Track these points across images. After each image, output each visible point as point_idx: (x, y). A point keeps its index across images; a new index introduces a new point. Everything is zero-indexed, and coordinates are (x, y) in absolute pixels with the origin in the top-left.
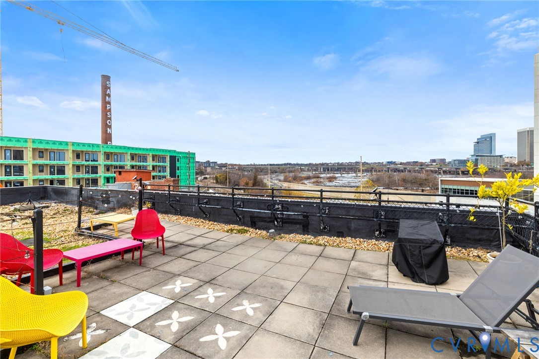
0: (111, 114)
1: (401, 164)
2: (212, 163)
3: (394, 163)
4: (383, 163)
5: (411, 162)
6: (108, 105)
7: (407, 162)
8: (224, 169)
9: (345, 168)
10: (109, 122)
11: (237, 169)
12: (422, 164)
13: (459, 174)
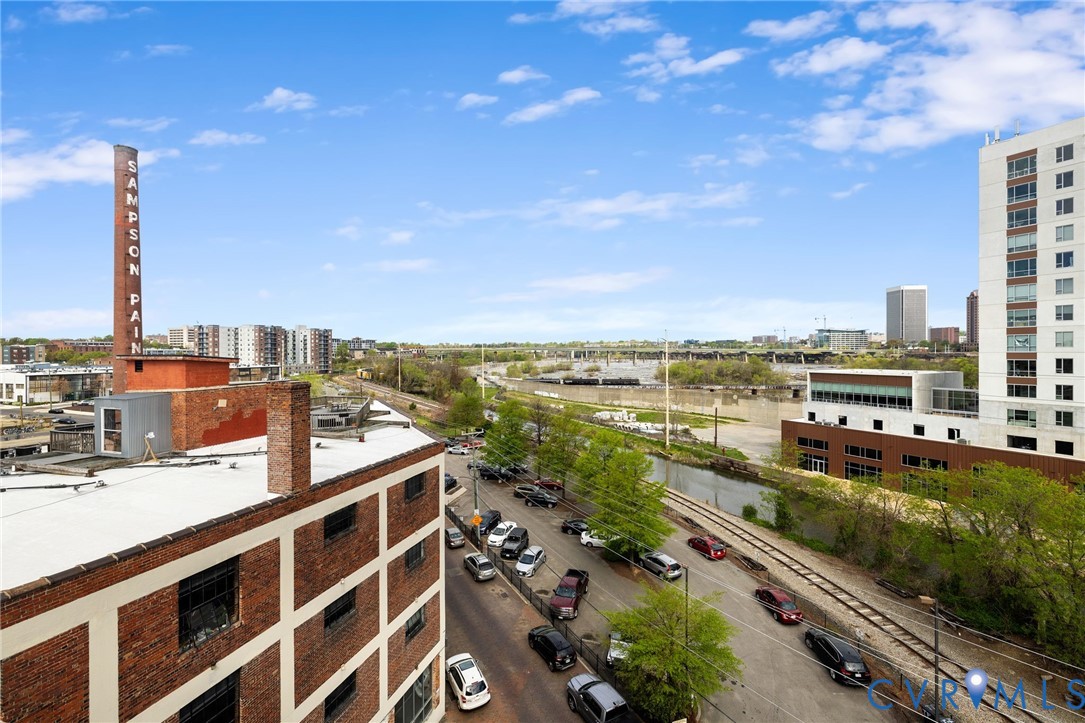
0: (138, 234)
1: (706, 344)
2: (368, 341)
3: (696, 343)
4: (677, 342)
5: (724, 342)
6: (131, 214)
7: (718, 342)
8: (389, 354)
9: (613, 353)
10: (135, 251)
11: (415, 355)
12: (741, 344)
13: (800, 362)
